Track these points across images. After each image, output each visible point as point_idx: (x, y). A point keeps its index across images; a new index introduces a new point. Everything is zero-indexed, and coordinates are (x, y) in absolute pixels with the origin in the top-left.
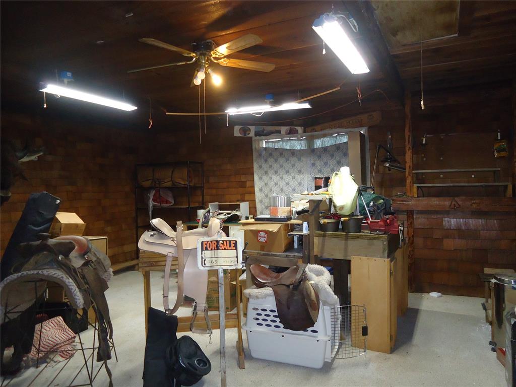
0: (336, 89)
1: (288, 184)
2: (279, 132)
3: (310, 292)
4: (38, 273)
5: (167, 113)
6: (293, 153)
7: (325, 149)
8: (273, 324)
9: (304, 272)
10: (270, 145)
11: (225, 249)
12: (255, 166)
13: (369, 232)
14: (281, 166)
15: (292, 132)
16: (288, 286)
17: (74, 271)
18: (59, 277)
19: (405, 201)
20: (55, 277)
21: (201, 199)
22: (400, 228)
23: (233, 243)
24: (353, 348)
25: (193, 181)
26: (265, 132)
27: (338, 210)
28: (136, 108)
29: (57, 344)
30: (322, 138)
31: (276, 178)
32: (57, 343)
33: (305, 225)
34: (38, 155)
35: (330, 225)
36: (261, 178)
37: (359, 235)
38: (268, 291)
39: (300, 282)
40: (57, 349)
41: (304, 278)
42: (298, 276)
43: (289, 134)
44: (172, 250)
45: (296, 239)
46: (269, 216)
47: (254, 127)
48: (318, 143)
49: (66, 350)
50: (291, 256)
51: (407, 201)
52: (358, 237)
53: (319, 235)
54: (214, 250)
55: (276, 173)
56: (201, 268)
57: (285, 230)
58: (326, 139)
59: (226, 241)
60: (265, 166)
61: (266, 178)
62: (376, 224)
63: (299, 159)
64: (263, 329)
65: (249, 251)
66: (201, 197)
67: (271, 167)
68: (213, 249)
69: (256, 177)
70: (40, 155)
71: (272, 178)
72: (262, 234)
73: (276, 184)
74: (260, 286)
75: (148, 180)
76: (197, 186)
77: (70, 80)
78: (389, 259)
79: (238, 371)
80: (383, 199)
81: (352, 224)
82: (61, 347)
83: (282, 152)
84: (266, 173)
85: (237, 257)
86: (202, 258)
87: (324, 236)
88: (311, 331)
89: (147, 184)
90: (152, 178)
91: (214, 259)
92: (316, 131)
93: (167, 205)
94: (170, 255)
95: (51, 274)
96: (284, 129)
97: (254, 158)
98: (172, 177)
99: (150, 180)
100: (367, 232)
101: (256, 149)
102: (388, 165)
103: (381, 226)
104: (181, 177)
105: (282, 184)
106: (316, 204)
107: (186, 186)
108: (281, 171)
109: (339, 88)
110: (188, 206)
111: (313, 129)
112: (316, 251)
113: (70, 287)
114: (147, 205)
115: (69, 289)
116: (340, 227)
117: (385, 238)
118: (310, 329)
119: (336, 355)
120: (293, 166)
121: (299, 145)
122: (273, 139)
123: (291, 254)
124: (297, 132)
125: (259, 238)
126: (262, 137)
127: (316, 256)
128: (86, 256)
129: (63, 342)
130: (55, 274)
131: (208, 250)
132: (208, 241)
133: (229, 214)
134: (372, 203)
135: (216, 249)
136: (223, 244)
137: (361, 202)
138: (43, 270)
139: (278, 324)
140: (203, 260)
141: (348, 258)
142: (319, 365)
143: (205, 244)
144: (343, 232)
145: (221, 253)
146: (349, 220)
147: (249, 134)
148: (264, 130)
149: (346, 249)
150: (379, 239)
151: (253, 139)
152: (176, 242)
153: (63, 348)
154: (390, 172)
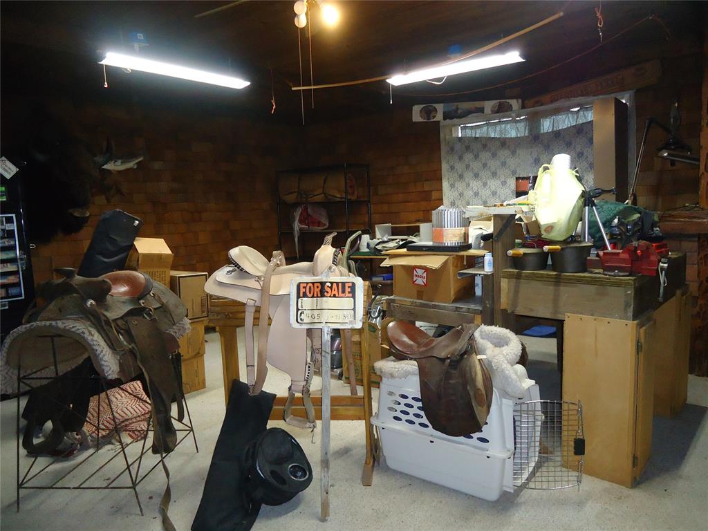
0: (556, 16)
1: (494, 193)
2: (481, 110)
3: (476, 375)
4: (51, 325)
5: (293, 89)
6: (504, 143)
7: (557, 134)
8: (417, 421)
9: (472, 338)
10: (469, 133)
11: (335, 296)
12: (445, 167)
13: (601, 271)
14: (485, 165)
15: (502, 110)
16: (443, 360)
17: (105, 323)
18: (78, 332)
19: (695, 217)
20: (73, 332)
21: (367, 219)
22: (661, 264)
23: (349, 287)
24: (564, 469)
25: (356, 193)
26: (459, 112)
27: (543, 232)
28: (248, 83)
29: (127, 420)
30: (552, 115)
31: (476, 185)
32: (126, 418)
33: (488, 258)
34: (137, 161)
35: (531, 258)
36: (452, 186)
37: (581, 277)
38: (411, 366)
39: (462, 355)
40: (126, 426)
41: (472, 349)
42: (461, 345)
43: (497, 112)
44: (255, 296)
45: (478, 280)
46: (430, 244)
47: (442, 105)
48: (547, 125)
49: (139, 429)
50: (464, 310)
51: (699, 218)
52: (579, 281)
53: (510, 276)
54: (317, 297)
55: (476, 176)
56: (296, 325)
57: (456, 267)
58: (561, 117)
59: (337, 283)
60: (459, 167)
61: (460, 186)
62: (614, 257)
63: (514, 153)
64: (401, 426)
65: (399, 298)
66: (367, 216)
67: (468, 166)
68: (315, 295)
69: (445, 185)
70: (140, 162)
71: (469, 185)
72: (420, 272)
73: (476, 194)
74: (400, 357)
75: (292, 193)
76: (362, 199)
77: (142, 45)
78: (636, 322)
79: (359, 488)
80: (640, 213)
81: (570, 257)
82: (131, 424)
83: (485, 144)
84: (461, 177)
85: (354, 309)
86: (298, 310)
87: (518, 277)
88: (478, 439)
89: (290, 198)
90: (296, 190)
91: (316, 312)
92: (542, 105)
93: (319, 228)
94: (252, 303)
95: (68, 328)
96: (489, 105)
97: (443, 153)
98: (323, 188)
99: (295, 192)
100: (598, 273)
101: (445, 139)
102: (666, 154)
103: (624, 260)
104: (336, 188)
105: (485, 193)
106: (504, 222)
107: (344, 200)
108: (484, 174)
109: (562, 14)
110: (345, 230)
111: (537, 102)
112: (504, 302)
113: (94, 347)
114: (292, 229)
115: (93, 349)
116: (550, 262)
117: (629, 284)
118: (476, 435)
119: (528, 479)
120: (504, 164)
121: (513, 129)
122: (472, 123)
123: (463, 306)
124: (510, 108)
125: (415, 278)
126: (456, 121)
127: (504, 311)
128: (141, 301)
129: (135, 418)
130: (73, 327)
131: (308, 297)
132: (307, 283)
133: (402, 240)
134: (616, 221)
135: (319, 295)
136: (331, 288)
137: (592, 219)
138: (58, 322)
139: (425, 420)
140: (300, 312)
141: (560, 317)
142: (493, 495)
143: (304, 287)
144: (554, 270)
145: (328, 302)
146: (562, 249)
147: (434, 117)
148: (457, 109)
149: (556, 301)
150: (618, 284)
151: (441, 124)
152: (261, 283)
153: (134, 426)
154: (674, 168)
